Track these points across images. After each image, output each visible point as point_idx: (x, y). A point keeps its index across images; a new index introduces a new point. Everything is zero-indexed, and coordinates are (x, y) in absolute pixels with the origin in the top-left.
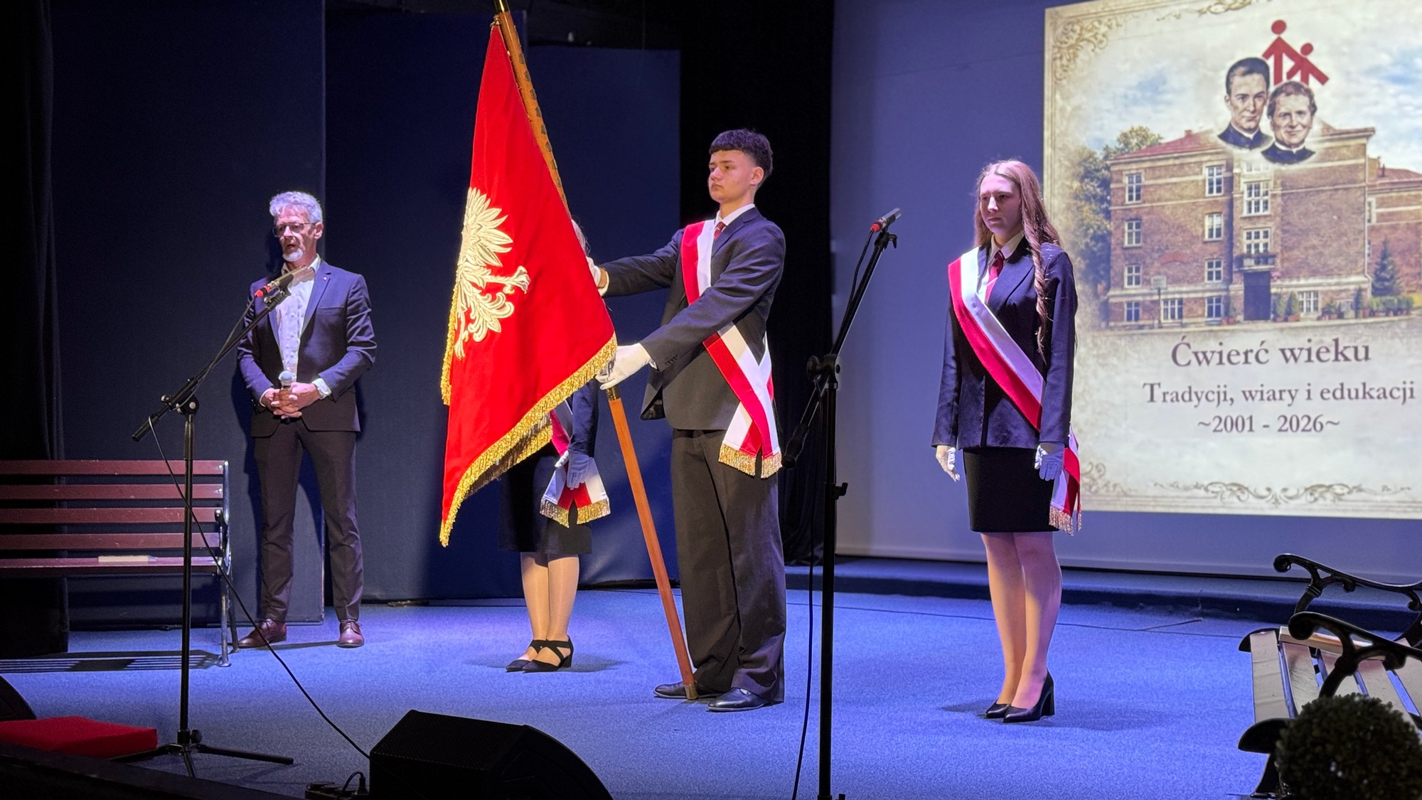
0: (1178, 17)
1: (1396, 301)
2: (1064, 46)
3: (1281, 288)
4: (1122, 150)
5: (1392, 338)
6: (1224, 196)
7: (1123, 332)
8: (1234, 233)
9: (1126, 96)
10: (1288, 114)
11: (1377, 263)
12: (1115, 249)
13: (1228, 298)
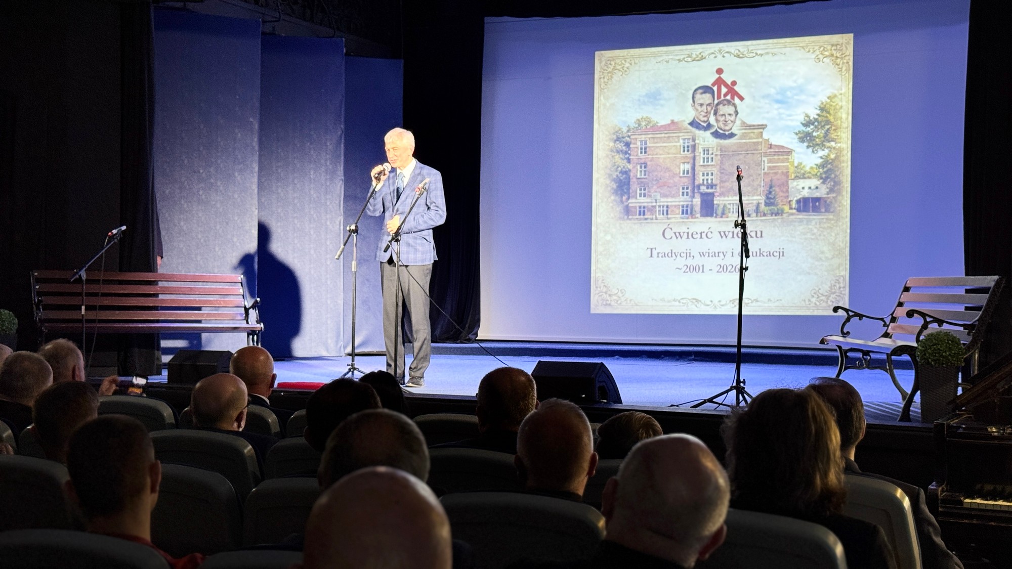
0: (667, 62)
1: (776, 209)
2: (605, 72)
3: (720, 201)
4: (637, 128)
5: (774, 227)
6: (691, 154)
7: (636, 221)
8: (696, 173)
9: (639, 100)
10: (724, 115)
11: (767, 190)
12: (632, 178)
13: (692, 205)
